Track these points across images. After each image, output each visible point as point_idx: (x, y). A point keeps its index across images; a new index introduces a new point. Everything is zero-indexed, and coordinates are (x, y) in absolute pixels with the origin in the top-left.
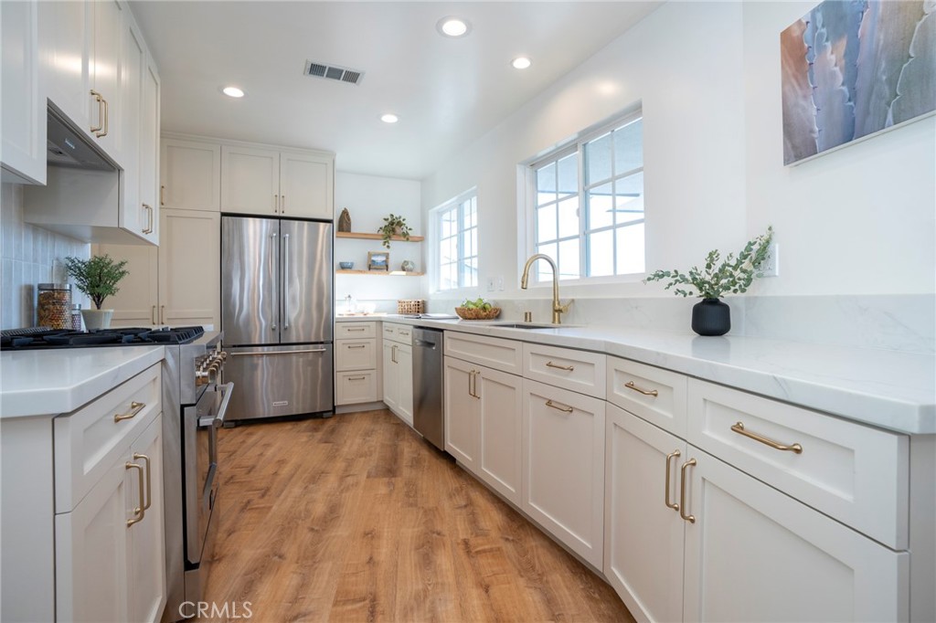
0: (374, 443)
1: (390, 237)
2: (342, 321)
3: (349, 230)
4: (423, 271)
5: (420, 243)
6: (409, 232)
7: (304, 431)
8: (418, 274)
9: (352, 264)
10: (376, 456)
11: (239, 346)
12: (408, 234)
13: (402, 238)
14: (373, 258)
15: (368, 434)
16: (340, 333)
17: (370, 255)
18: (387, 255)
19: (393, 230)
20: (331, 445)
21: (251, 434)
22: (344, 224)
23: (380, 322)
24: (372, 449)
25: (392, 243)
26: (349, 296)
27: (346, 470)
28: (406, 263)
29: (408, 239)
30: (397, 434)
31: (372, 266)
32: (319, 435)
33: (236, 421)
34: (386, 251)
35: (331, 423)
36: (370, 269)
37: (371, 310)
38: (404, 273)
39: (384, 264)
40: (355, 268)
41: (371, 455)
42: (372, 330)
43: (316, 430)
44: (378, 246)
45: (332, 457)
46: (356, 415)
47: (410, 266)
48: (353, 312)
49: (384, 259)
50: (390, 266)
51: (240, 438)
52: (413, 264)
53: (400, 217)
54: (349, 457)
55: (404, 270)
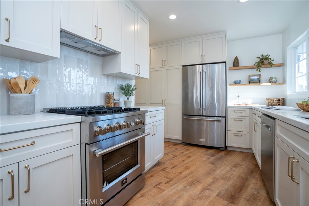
0: (235, 173)
1: (260, 66)
2: (231, 107)
3: (238, 66)
4: (284, 82)
5: (282, 67)
6: (272, 62)
7: (208, 155)
8: (280, 84)
9: (240, 81)
10: (231, 182)
11: (188, 115)
12: (271, 63)
13: (268, 66)
14: (252, 78)
15: (236, 166)
16: (230, 113)
17: (250, 76)
18: (259, 76)
19: (263, 62)
20: (214, 166)
21: (188, 150)
22: (236, 63)
23: (251, 109)
24: (232, 177)
25: (262, 69)
26: (239, 96)
27: (209, 185)
28: (271, 78)
29: (271, 66)
30: (252, 172)
31: (251, 82)
32: (212, 159)
33: (186, 143)
34: (259, 73)
35: (222, 154)
36: (249, 83)
37: (250, 103)
38: (270, 84)
39: (258, 80)
40: (241, 83)
41: (229, 180)
42: (246, 113)
43: (213, 155)
44: (254, 72)
45: (208, 174)
46: (236, 153)
47: (274, 80)
48: (240, 104)
49: (258, 77)
50: (261, 81)
51: (182, 151)
52: (276, 78)
53: (267, 55)
54: (216, 177)
55: (270, 82)
